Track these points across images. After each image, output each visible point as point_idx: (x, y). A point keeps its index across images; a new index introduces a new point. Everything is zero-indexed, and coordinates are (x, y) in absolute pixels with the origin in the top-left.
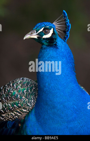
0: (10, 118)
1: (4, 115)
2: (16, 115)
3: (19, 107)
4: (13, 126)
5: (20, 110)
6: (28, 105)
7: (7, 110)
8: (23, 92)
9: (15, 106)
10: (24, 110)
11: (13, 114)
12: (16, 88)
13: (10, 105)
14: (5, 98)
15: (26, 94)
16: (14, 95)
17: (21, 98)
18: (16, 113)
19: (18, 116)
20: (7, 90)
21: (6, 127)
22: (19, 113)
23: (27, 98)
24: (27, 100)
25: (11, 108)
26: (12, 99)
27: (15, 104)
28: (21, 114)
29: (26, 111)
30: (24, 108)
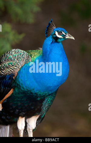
0: (7, 73)
1: (3, 71)
2: (11, 71)
3: (13, 66)
4: (10, 78)
5: (13, 68)
6: (18, 65)
7: (5, 67)
8: (16, 57)
9: (10, 65)
10: (15, 68)
11: (9, 70)
12: (12, 54)
13: (7, 64)
14: (4, 60)
15: (17, 58)
16: (10, 58)
17: (14, 60)
18: (10, 69)
19: (12, 71)
20: (6, 55)
21: (5, 79)
22: (12, 69)
23: (18, 60)
24: (18, 61)
25: (8, 66)
26: (9, 60)
27: (10, 63)
28: (14, 70)
29: (16, 68)
30: (15, 66)
